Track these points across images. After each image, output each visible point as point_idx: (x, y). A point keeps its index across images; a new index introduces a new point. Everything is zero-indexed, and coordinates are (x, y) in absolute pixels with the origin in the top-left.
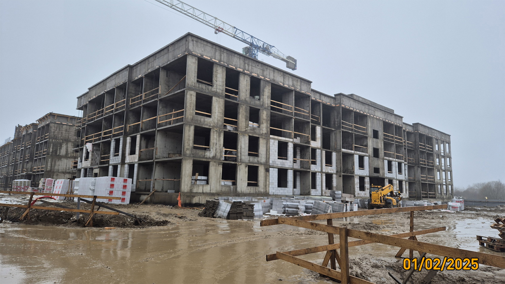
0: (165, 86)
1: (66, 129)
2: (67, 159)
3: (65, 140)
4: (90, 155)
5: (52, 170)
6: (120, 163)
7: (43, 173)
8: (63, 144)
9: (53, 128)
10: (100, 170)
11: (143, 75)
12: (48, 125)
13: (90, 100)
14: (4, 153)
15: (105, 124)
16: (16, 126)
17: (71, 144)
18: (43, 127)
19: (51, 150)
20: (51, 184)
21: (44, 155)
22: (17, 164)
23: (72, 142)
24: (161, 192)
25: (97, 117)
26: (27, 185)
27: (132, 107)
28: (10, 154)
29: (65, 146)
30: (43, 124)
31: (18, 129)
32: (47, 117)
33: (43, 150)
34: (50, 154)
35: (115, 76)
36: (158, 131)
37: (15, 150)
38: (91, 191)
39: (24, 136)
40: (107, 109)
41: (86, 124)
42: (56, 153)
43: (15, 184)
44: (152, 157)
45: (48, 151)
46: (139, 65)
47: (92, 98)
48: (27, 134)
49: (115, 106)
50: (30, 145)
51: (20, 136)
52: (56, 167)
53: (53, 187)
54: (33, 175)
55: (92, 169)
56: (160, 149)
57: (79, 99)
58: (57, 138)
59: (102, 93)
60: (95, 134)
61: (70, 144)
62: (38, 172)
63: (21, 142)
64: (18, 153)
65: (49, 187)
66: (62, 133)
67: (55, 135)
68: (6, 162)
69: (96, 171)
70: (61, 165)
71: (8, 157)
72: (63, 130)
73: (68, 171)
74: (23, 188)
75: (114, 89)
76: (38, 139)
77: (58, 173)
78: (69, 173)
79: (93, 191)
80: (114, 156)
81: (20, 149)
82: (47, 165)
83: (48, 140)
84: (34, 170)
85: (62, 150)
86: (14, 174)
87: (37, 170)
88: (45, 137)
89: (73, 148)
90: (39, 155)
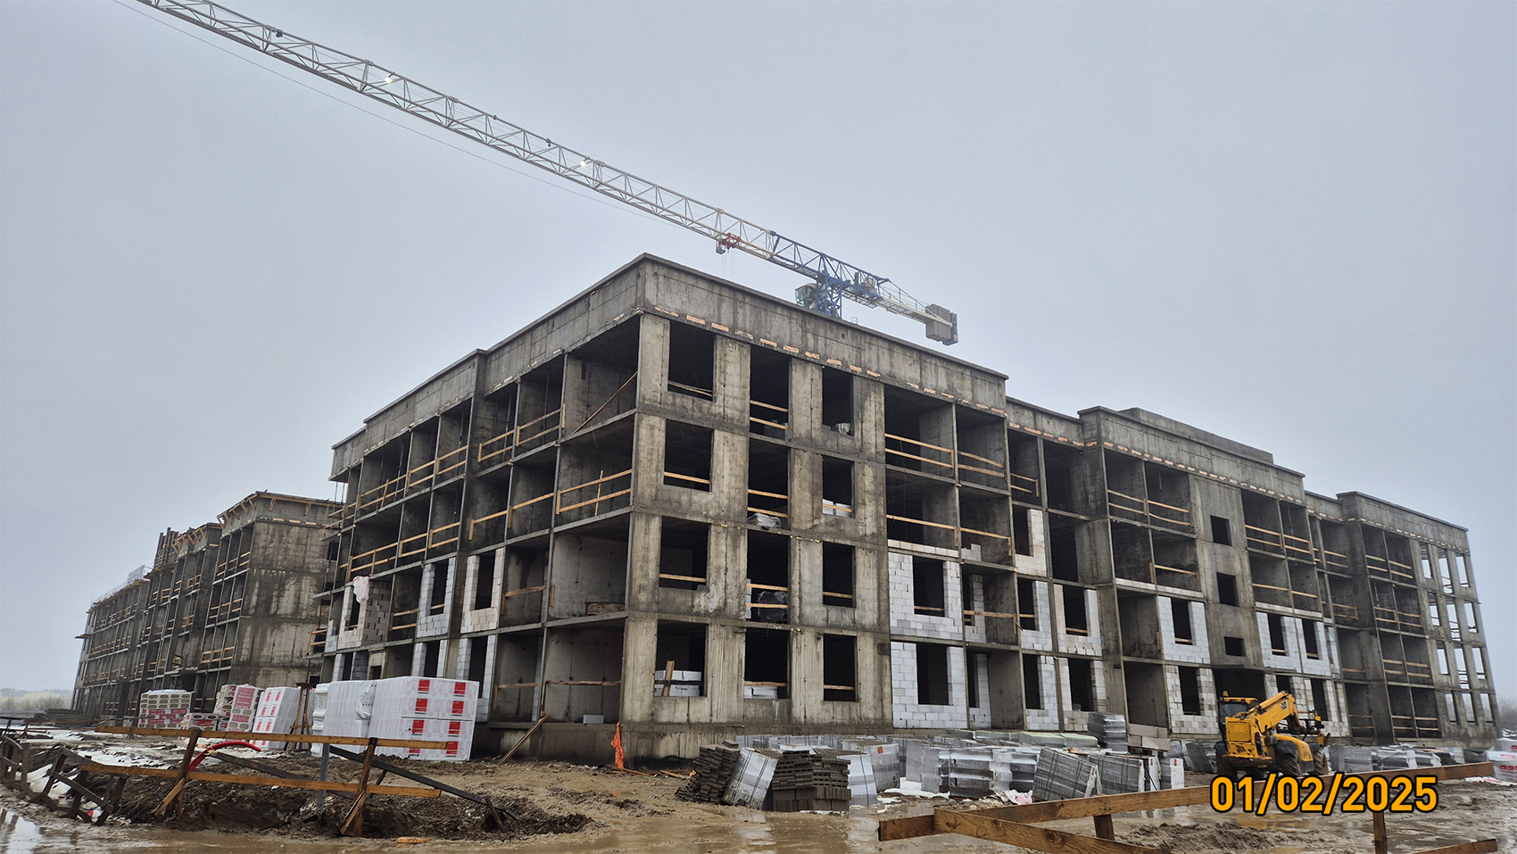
0: (578, 405)
1: (298, 539)
2: (297, 626)
3: (294, 571)
4: (362, 614)
5: (255, 660)
6: (446, 634)
7: (230, 667)
8: (287, 582)
9: (263, 536)
10: (388, 658)
11: (518, 378)
12: (250, 528)
13: (367, 451)
14: (124, 613)
15: (407, 520)
16: (162, 534)
17: (311, 580)
18: (236, 534)
19: (254, 599)
20: (250, 701)
21: (233, 615)
22: (158, 643)
23: (314, 574)
24: (563, 721)
25: (387, 502)
26: (182, 706)
27: (483, 468)
28: (139, 616)
29: (293, 587)
30: (237, 525)
31: (168, 541)
32: (247, 503)
33: (233, 600)
34: (252, 611)
35: (439, 383)
36: (557, 534)
37: (153, 603)
38: (360, 722)
39: (182, 560)
40: (414, 477)
41: (355, 522)
42: (268, 608)
43: (148, 705)
44: (537, 614)
45: (246, 603)
46: (507, 349)
47: (374, 448)
48: (190, 555)
49: (436, 468)
50: (196, 587)
51: (171, 560)
52: (265, 649)
53: (253, 711)
54: (199, 674)
55: (365, 654)
56: (562, 589)
57: (338, 450)
58: (272, 564)
59: (403, 431)
60: (378, 550)
61: (308, 581)
62: (215, 665)
63: (173, 579)
64: (161, 611)
65: (242, 710)
66: (286, 549)
67: (268, 555)
68: (127, 637)
69: (378, 659)
70: (280, 644)
71: (132, 624)
72: (290, 541)
73: (297, 661)
74: (168, 716)
75: (436, 418)
76: (221, 569)
77: (271, 669)
78: (301, 667)
79: (367, 721)
80: (431, 613)
81: (167, 600)
82: (242, 644)
83: (247, 570)
84: (203, 662)
85: (284, 600)
86: (146, 674)
87: (213, 660)
88: (239, 564)
89: (314, 592)
90: (221, 614)
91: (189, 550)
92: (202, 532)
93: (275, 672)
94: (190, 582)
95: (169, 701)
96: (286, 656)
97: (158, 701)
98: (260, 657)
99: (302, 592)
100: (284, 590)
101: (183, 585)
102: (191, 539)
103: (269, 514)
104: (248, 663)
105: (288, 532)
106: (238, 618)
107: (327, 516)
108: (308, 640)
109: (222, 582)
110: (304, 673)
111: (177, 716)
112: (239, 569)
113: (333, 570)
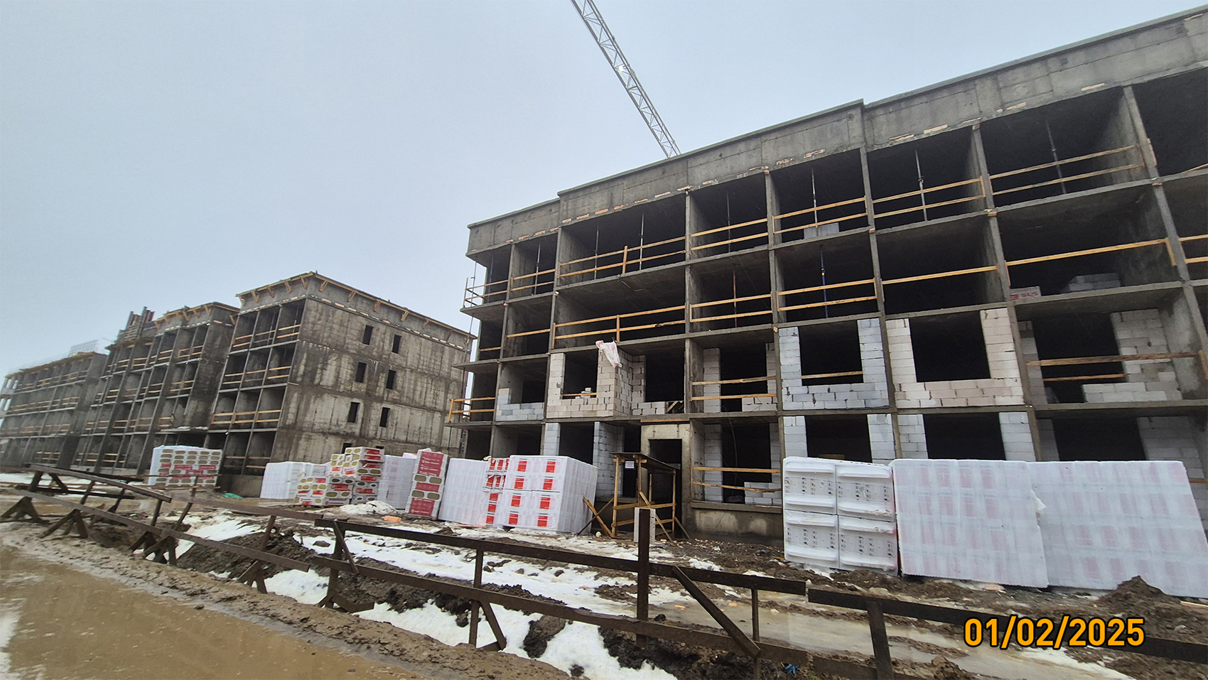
1: (341, 321)
3: (336, 348)
4: (607, 381)
5: (299, 425)
6: (884, 407)
9: (312, 313)
10: (691, 431)
12: (294, 305)
13: (568, 221)
14: (65, 378)
15: (704, 283)
16: (132, 314)
17: (349, 359)
18: (269, 311)
19: (302, 368)
21: (271, 381)
23: (352, 354)
29: (334, 363)
30: (270, 302)
31: (144, 319)
33: (269, 368)
34: (299, 379)
37: (120, 370)
39: (169, 333)
41: (556, 288)
42: (313, 379)
45: (294, 370)
47: (585, 218)
48: (183, 330)
50: (195, 357)
51: (152, 334)
58: (318, 339)
60: (626, 316)
61: (346, 359)
66: (331, 328)
67: (316, 331)
69: (670, 432)
70: (321, 412)
71: (79, 387)
72: (335, 321)
73: (334, 429)
76: (242, 341)
78: (336, 434)
80: (806, 383)
81: (142, 367)
82: (288, 408)
83: (294, 341)
84: (215, 423)
85: (326, 373)
86: (111, 430)
87: (236, 422)
88: (277, 336)
89: (351, 370)
90: (246, 381)
91: (183, 325)
92: (206, 309)
93: (315, 436)
94: (183, 353)
95: (198, 457)
96: (325, 423)
97: (185, 457)
98: (303, 422)
99: (342, 369)
100: (327, 364)
101: (174, 354)
102: (185, 315)
103: (320, 294)
104: (293, 426)
105: (334, 313)
106: (285, 384)
107: (364, 305)
108: (344, 410)
109: (246, 353)
110: (339, 439)
111: (205, 472)
112: (277, 341)
113: (367, 353)
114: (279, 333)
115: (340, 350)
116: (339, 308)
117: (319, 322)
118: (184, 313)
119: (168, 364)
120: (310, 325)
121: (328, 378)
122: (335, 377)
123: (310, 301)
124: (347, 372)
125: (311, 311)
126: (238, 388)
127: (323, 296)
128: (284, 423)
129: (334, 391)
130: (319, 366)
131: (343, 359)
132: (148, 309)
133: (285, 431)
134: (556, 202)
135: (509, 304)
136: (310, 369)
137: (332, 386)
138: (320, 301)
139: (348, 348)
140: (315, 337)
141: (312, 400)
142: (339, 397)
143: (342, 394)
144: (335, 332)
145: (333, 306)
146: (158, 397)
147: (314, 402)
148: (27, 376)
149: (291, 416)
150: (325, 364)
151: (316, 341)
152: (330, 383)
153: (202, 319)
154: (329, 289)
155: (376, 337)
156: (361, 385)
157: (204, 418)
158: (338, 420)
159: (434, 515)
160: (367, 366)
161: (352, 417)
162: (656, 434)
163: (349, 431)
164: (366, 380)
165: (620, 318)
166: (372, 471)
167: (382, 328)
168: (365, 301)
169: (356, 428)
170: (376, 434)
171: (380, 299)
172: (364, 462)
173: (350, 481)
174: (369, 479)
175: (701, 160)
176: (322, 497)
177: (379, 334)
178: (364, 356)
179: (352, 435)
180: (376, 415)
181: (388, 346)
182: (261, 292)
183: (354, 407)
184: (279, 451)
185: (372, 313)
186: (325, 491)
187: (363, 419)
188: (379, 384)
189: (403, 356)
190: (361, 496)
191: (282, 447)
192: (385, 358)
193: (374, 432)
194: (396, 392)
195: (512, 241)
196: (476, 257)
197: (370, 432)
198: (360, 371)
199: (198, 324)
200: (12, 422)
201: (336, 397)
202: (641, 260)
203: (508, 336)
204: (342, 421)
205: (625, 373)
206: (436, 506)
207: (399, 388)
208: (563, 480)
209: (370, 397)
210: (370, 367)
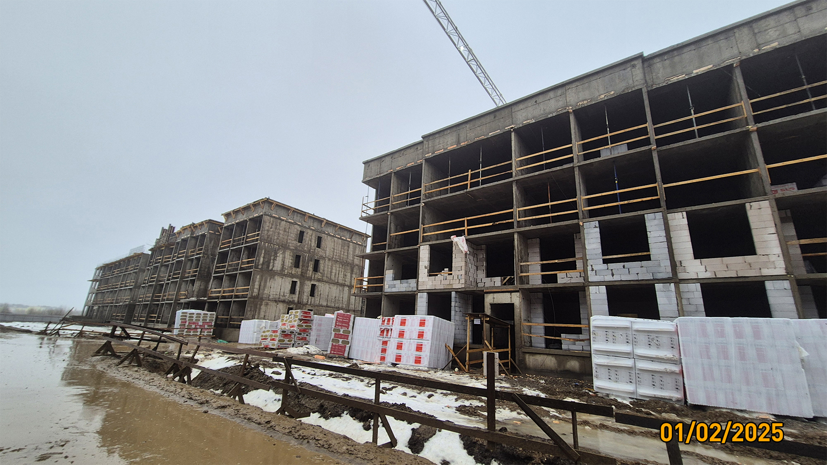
5: (260, 296)
8: (278, 252)
10: (520, 297)
17: (290, 253)
18: (241, 224)
23: (291, 249)
29: (281, 256)
30: (242, 218)
32: (256, 205)
33: (242, 260)
34: (260, 267)
39: (184, 240)
42: (268, 266)
45: (257, 261)
47: (440, 152)
48: (192, 237)
49: (576, 150)
50: (199, 254)
51: (175, 240)
52: (266, 290)
54: (208, 302)
60: (472, 218)
62: (226, 297)
63: (174, 250)
64: (163, 267)
66: (279, 233)
67: (270, 235)
69: (505, 299)
70: (274, 287)
72: (281, 229)
73: (282, 298)
74: (200, 326)
76: (226, 243)
78: (284, 302)
80: (605, 262)
81: (169, 261)
82: (254, 286)
83: (257, 243)
84: (211, 295)
85: (276, 262)
86: (153, 300)
87: (223, 295)
88: (246, 239)
89: (292, 260)
90: (229, 268)
91: (191, 234)
92: (205, 224)
93: (270, 303)
94: (192, 252)
95: (202, 317)
96: (277, 295)
97: (195, 317)
98: (263, 294)
99: (286, 259)
100: (277, 256)
101: (187, 253)
102: (193, 228)
103: (271, 211)
104: (257, 297)
105: (280, 223)
106: (252, 270)
107: (298, 218)
108: (288, 286)
109: (229, 250)
110: (285, 305)
111: (206, 326)
112: (247, 242)
113: (301, 249)
114: (247, 237)
115: (285, 247)
116: (283, 220)
117: (271, 230)
118: (192, 227)
119: (183, 259)
120: (266, 232)
121: (277, 266)
122: (282, 265)
123: (265, 216)
124: (289, 261)
125: (266, 222)
126: (224, 273)
127: (273, 213)
128: (252, 295)
129: (281, 274)
130: (272, 258)
131: (286, 253)
132: (172, 225)
133: (252, 300)
134: (421, 143)
135: (391, 213)
136: (266, 260)
137: (280, 271)
138: (271, 216)
139: (289, 246)
140: (269, 239)
141: (268, 280)
142: (284, 277)
143: (285, 275)
144: (281, 236)
145: (279, 219)
146: (178, 280)
147: (270, 281)
148: (107, 269)
149: (256, 290)
150: (276, 256)
151: (270, 242)
152: (279, 269)
153: (203, 229)
154: (277, 208)
155: (306, 238)
156: (298, 269)
157: (204, 292)
158: (284, 293)
159: (346, 355)
160: (301, 257)
161: (293, 291)
162: (495, 300)
163: (291, 300)
164: (301, 267)
165: (467, 220)
166: (306, 326)
167: (310, 232)
168: (299, 215)
169: (295, 298)
170: (308, 301)
171: (308, 213)
172: (301, 320)
173: (292, 332)
174: (304, 331)
175: (521, 106)
176: (276, 342)
177: (308, 236)
178: (299, 251)
179: (292, 302)
180: (307, 289)
181: (314, 244)
182: (236, 212)
183: (294, 284)
184: (249, 313)
185: (304, 223)
186: (277, 339)
187: (299, 292)
188: (309, 269)
189: (324, 250)
190: (300, 342)
191: (251, 310)
192: (312, 252)
193: (307, 300)
194: (319, 274)
195: (392, 170)
196: (368, 182)
197: (304, 300)
198: (297, 261)
199: (200, 233)
200: (100, 296)
201: (282, 278)
202: (480, 179)
203: (391, 235)
204: (286, 293)
205: (471, 258)
206: (347, 349)
207: (321, 271)
208: (431, 331)
209: (303, 277)
210: (303, 258)
